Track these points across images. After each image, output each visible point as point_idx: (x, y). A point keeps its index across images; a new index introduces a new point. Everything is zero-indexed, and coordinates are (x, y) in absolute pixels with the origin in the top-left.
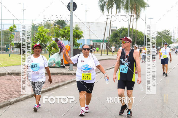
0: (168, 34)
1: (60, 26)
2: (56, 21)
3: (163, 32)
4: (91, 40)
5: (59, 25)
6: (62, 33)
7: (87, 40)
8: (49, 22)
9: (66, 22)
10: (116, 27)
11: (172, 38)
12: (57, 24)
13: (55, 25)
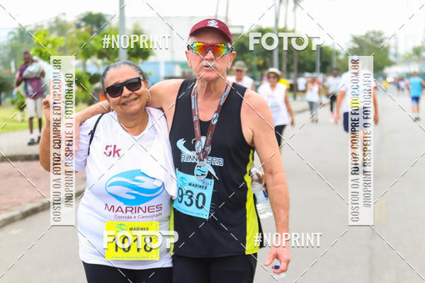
0: (381, 41)
1: (92, 28)
2: (82, 17)
3: (367, 36)
4: (174, 63)
5: (89, 26)
6: (98, 47)
7: (167, 63)
8: (63, 18)
9: (108, 19)
10: (242, 27)
11: (392, 50)
12: (83, 24)
13: (78, 26)
